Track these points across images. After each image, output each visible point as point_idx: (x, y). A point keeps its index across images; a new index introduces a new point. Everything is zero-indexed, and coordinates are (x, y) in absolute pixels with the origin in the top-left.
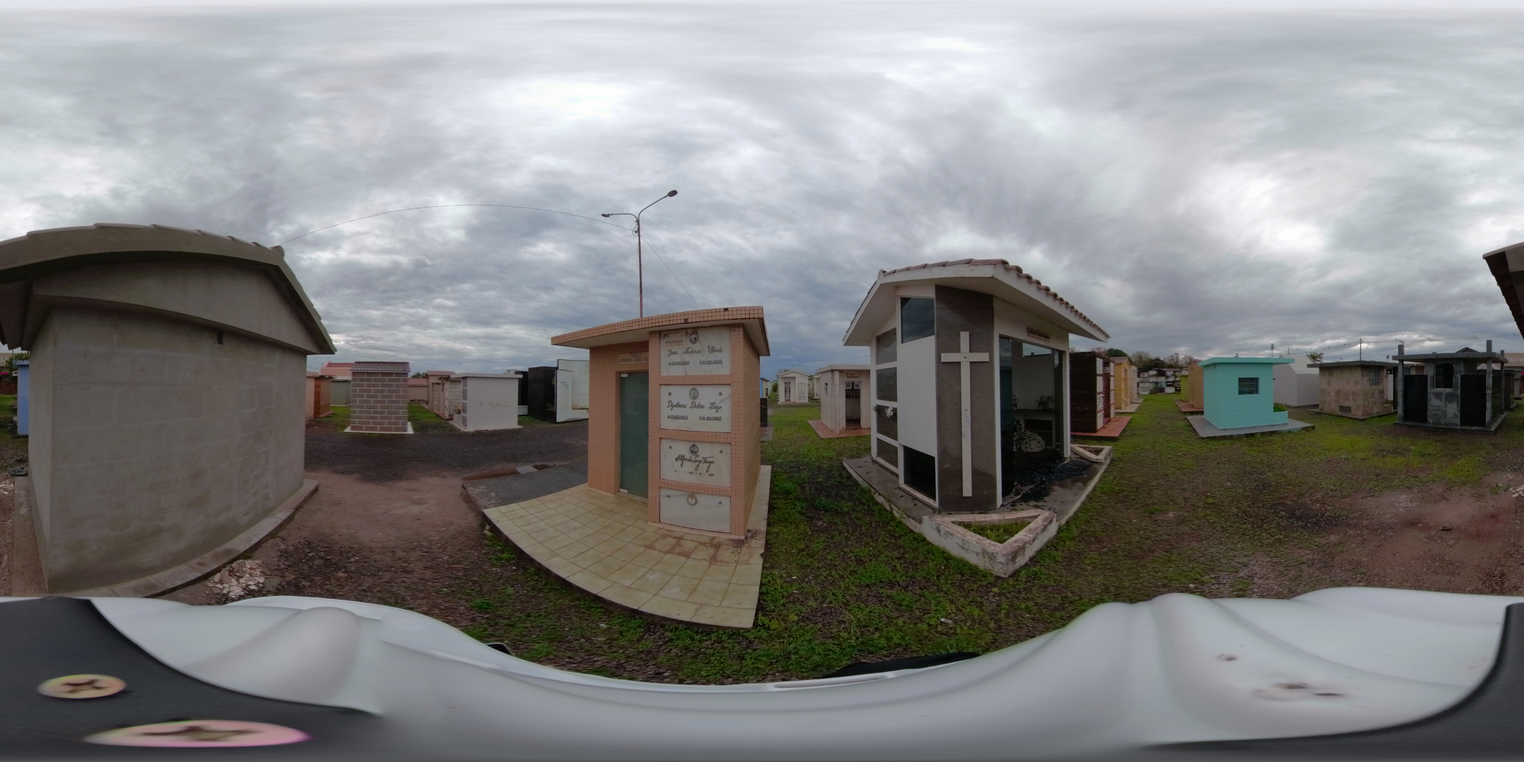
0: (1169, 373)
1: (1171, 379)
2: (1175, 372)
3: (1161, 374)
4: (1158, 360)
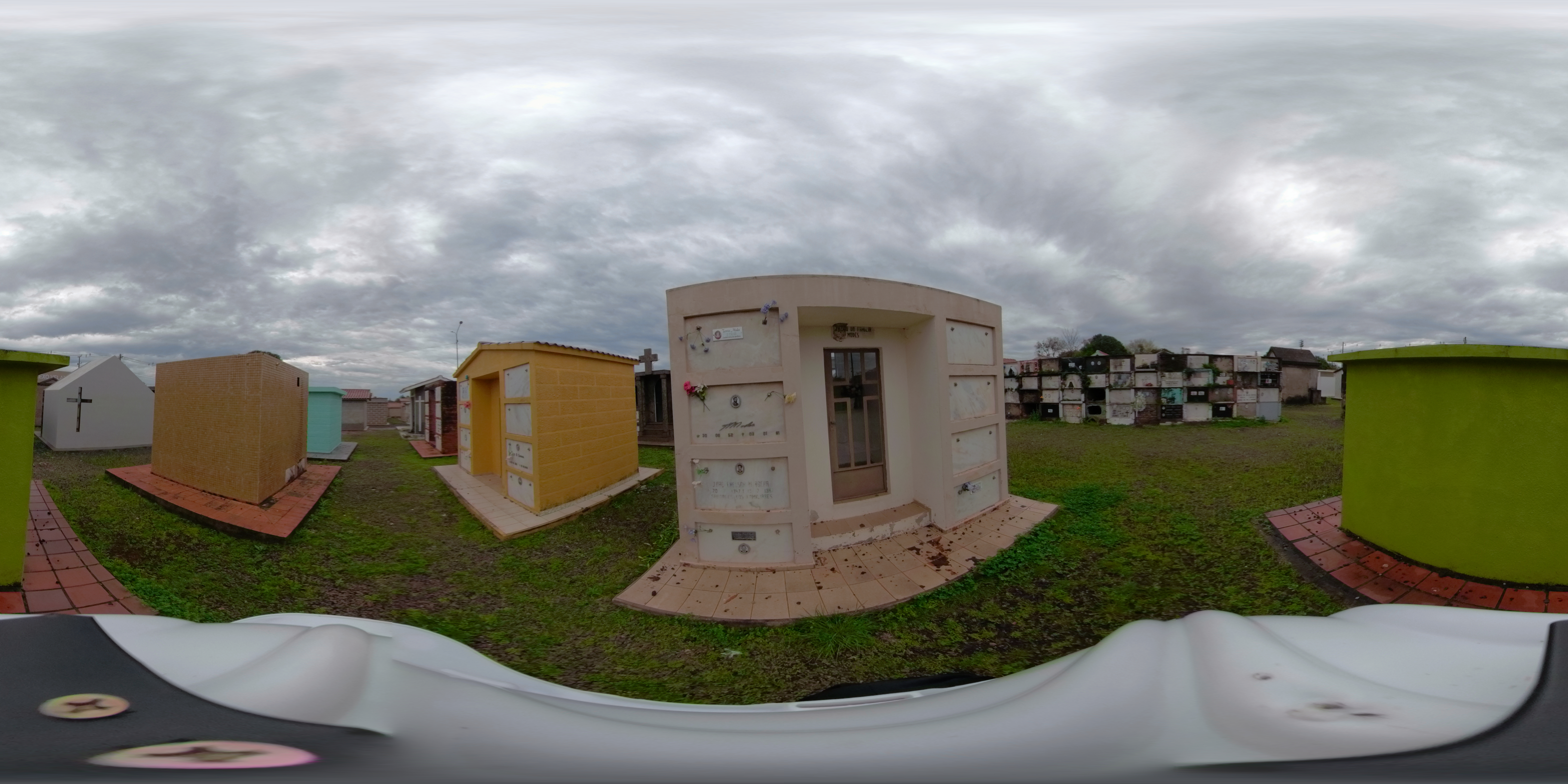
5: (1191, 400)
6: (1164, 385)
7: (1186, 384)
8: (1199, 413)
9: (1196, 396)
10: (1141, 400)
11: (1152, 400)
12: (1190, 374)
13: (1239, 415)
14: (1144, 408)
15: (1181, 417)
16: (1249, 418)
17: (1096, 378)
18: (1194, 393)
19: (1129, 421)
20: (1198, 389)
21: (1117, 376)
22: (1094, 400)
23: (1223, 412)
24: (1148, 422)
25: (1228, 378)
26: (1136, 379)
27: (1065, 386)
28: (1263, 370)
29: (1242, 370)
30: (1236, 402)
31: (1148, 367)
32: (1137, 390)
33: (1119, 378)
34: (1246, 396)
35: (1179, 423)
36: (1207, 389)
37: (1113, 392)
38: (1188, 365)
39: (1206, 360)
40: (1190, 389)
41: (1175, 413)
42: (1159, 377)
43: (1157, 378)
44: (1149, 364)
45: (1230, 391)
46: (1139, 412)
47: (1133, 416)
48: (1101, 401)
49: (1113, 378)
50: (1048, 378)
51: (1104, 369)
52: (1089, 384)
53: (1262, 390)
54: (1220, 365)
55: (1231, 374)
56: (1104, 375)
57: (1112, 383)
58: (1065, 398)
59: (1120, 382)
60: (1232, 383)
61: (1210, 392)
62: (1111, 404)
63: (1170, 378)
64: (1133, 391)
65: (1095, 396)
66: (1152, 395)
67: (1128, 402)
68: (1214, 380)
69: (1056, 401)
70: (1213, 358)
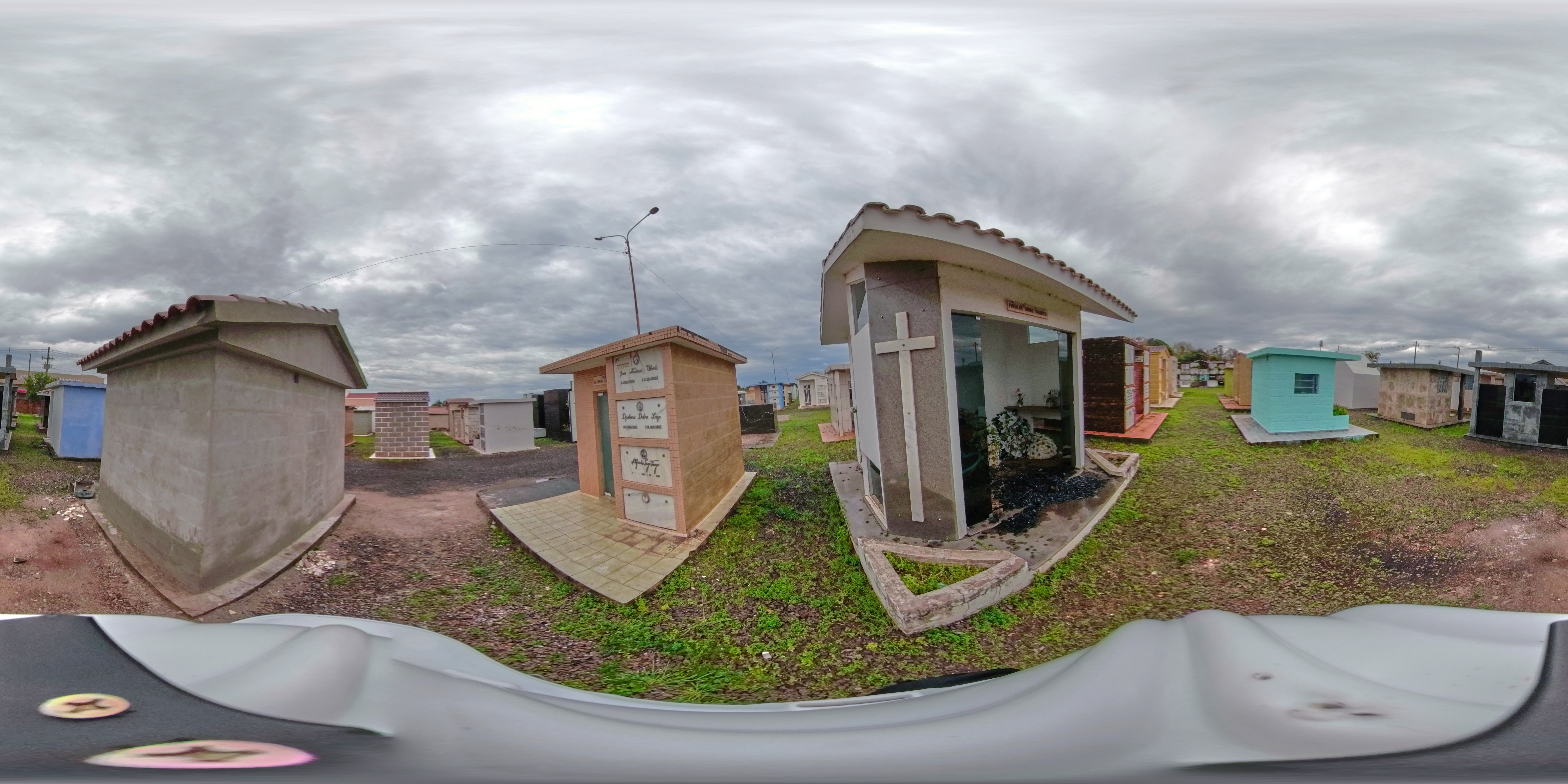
0: (1212, 365)
1: (1215, 372)
2: (1218, 364)
3: (1204, 366)
4: (1201, 351)
5: (1210, 379)
8: (1214, 384)
9: (1213, 378)
10: (1193, 379)
11: (1196, 379)
41: (1205, 383)
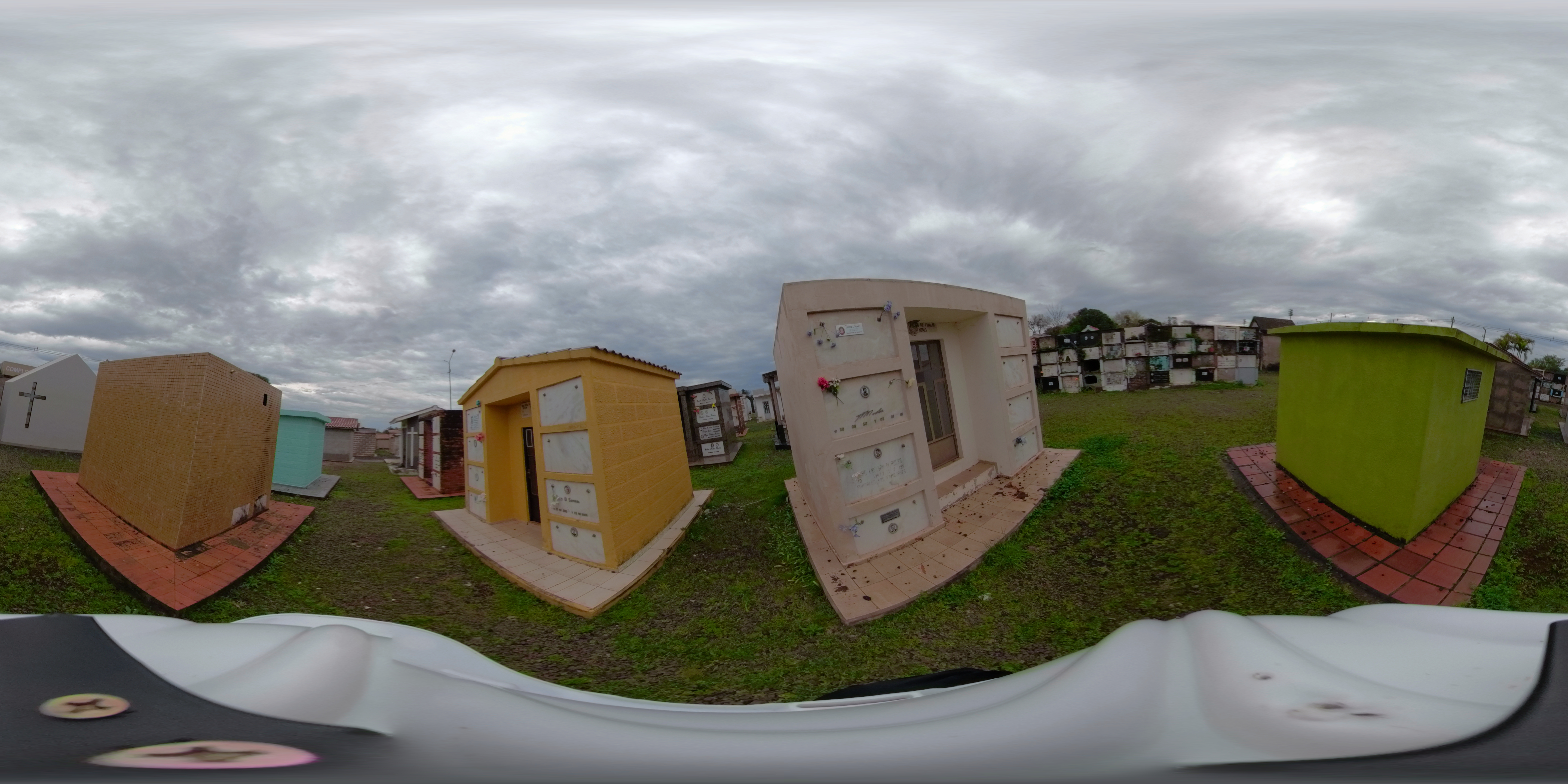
5: (1177, 366)
6: (1152, 354)
7: (1171, 352)
8: (1183, 378)
9: (1182, 363)
10: (1132, 368)
11: (1142, 367)
12: (1175, 343)
13: (1220, 379)
14: (1135, 375)
15: (1168, 381)
16: (1229, 382)
17: (1091, 351)
18: (1179, 360)
19: (1122, 387)
20: (1182, 356)
21: (1109, 348)
22: (1090, 371)
23: (1205, 377)
24: (1138, 388)
25: (1209, 346)
26: (1127, 349)
27: (1063, 360)
28: (1242, 338)
29: (1222, 339)
30: (1216, 367)
31: (1136, 339)
32: (1128, 359)
33: (1111, 350)
34: (1226, 362)
35: (1166, 387)
36: (1190, 356)
37: (1107, 363)
38: (1173, 335)
39: (1189, 331)
40: (1175, 356)
41: (1162, 378)
42: (1147, 346)
43: (1145, 348)
44: (1137, 336)
45: (1211, 358)
46: (1130, 379)
47: (1125, 383)
48: (1097, 371)
49: (1105, 350)
50: (1046, 354)
51: (1097, 343)
52: (1084, 356)
53: (1240, 357)
54: (1201, 334)
55: (1212, 343)
56: (1098, 348)
57: (1105, 354)
58: (1063, 371)
59: (1112, 353)
60: (1213, 350)
61: (1193, 359)
62: (1106, 374)
63: (1157, 347)
64: (1124, 360)
65: (1091, 367)
66: (1141, 363)
67: (1120, 370)
68: (1197, 347)
69: (1055, 374)
70: (1195, 328)
